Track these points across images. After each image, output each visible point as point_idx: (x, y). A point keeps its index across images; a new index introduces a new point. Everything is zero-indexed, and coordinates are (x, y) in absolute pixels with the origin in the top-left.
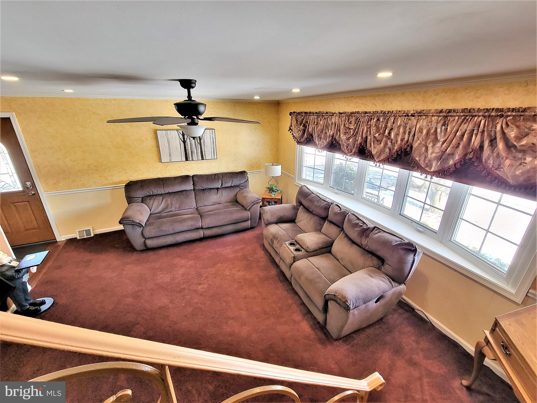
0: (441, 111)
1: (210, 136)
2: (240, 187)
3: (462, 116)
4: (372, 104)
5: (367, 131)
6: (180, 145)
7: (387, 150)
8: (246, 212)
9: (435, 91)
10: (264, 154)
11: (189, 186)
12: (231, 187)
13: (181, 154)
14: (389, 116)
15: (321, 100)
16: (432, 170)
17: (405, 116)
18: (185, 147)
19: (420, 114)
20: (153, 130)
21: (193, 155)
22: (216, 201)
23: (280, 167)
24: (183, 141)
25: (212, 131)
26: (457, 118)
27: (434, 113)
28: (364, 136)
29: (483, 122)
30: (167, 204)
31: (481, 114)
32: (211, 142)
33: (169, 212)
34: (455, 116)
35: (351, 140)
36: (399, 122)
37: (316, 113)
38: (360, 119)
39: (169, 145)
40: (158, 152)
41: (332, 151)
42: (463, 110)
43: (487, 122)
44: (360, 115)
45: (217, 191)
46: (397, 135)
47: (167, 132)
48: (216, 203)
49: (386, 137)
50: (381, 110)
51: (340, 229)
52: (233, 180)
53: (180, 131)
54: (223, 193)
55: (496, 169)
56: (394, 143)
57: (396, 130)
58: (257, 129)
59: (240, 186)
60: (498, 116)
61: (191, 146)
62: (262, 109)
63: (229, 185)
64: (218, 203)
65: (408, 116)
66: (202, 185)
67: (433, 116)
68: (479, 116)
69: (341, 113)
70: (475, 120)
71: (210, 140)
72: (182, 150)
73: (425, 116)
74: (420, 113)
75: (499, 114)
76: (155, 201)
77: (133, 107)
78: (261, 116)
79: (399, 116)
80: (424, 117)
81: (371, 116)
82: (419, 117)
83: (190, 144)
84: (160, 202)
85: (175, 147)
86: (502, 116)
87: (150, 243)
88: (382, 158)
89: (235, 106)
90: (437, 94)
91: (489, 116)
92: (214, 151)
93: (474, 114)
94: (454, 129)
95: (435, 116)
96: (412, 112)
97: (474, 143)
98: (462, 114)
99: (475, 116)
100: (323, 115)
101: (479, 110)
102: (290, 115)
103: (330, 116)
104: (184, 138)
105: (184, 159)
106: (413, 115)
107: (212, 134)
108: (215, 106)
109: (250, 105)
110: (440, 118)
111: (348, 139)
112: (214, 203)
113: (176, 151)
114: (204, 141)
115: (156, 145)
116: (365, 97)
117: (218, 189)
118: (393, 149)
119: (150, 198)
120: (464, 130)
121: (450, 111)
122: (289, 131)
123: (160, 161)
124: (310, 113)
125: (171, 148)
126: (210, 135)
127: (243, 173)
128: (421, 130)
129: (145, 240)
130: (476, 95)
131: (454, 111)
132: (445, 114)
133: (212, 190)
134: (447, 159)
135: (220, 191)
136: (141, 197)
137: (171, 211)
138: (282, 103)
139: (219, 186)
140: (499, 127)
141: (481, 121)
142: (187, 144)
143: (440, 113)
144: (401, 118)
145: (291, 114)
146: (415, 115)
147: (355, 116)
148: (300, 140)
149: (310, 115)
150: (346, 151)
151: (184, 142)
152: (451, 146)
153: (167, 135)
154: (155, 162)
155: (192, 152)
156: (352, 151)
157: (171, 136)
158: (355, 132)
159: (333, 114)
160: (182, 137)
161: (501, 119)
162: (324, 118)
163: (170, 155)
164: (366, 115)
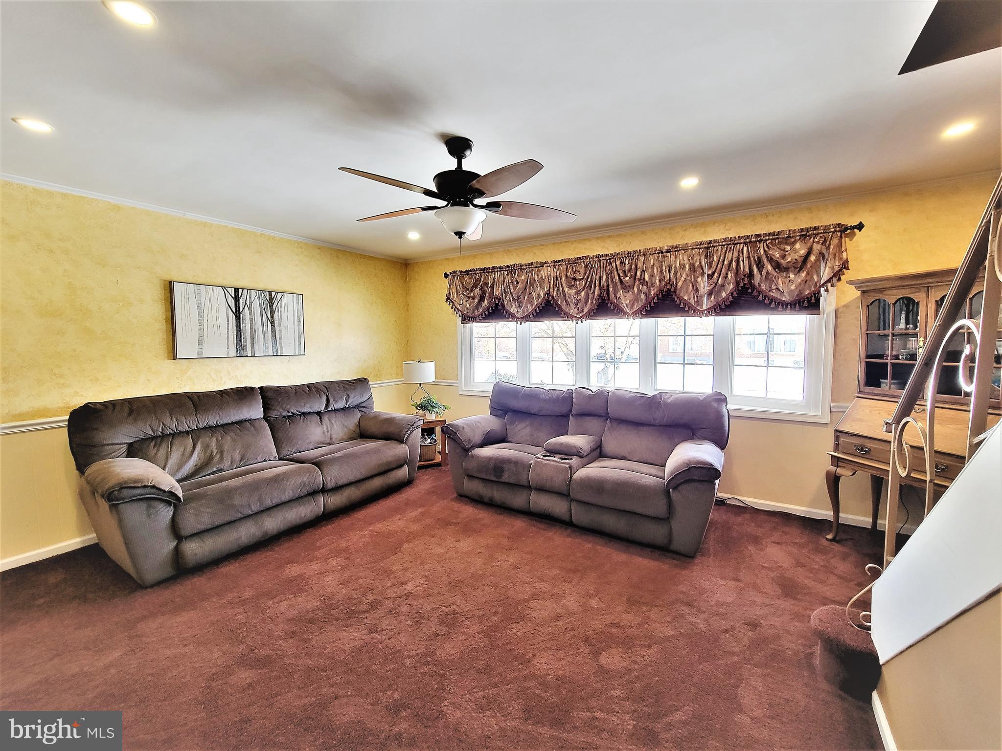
0: (701, 243)
1: (293, 308)
2: (360, 409)
3: (725, 245)
4: (602, 247)
5: (607, 278)
6: (228, 321)
7: (643, 296)
8: (403, 445)
9: (682, 227)
10: (387, 350)
11: (256, 411)
12: (344, 409)
13: (228, 341)
14: (637, 256)
15: (509, 251)
16: (705, 307)
17: (659, 253)
18: (238, 326)
19: (676, 249)
20: (161, 280)
21: (256, 345)
22: (322, 439)
23: (432, 365)
24: (234, 311)
25: (298, 298)
26: (720, 247)
27: (694, 246)
28: (605, 284)
29: (745, 249)
30: (208, 454)
31: (742, 241)
32: (294, 320)
33: (213, 473)
34: (717, 246)
35: (583, 294)
36: (652, 260)
37: (508, 266)
38: (592, 265)
39: (201, 317)
40: (167, 334)
41: (541, 319)
42: (725, 240)
43: (749, 248)
44: (591, 260)
45: (320, 419)
46: (652, 276)
47: (199, 288)
48: (323, 444)
49: (639, 280)
50: (623, 250)
51: (604, 418)
52: (348, 395)
53: (229, 289)
54: (333, 422)
55: (769, 291)
56: (650, 287)
57: (650, 270)
58: (376, 303)
59: (361, 407)
60: (758, 241)
61: (251, 324)
62: (382, 270)
63: (340, 405)
64: (326, 444)
65: (662, 252)
66: (287, 407)
67: (693, 249)
68: (740, 243)
69: (556, 262)
70: (738, 247)
71: (294, 315)
72: (230, 333)
73: (683, 250)
74: (676, 247)
75: (759, 239)
76: (174, 448)
77: (115, 222)
78: (381, 282)
79: (650, 254)
80: (683, 252)
81: (610, 259)
82: (677, 252)
83: (251, 319)
84: (189, 448)
85: (215, 323)
86: (760, 241)
87: (194, 550)
88: (636, 308)
89: (337, 256)
90: (686, 230)
91: (750, 242)
92: (301, 337)
93: (736, 242)
94: (721, 258)
95: (695, 249)
96: (666, 248)
97: (743, 269)
98: (724, 243)
99: (737, 244)
100: (521, 269)
101: (740, 238)
102: (446, 277)
103: (536, 267)
104: (237, 306)
105: (233, 352)
106: (668, 251)
107: (298, 303)
108: (302, 252)
109: (362, 259)
110: (701, 251)
111: (578, 293)
112: (318, 444)
113: (216, 333)
114: (281, 317)
115: (164, 317)
116: (589, 240)
117: (319, 414)
118: (650, 294)
119: (155, 443)
120: (730, 259)
121: (710, 242)
122: (447, 301)
123: (173, 354)
124: (494, 268)
125: (205, 326)
126: (293, 306)
127: (362, 382)
128: (683, 266)
129: (177, 543)
130: (726, 227)
131: (715, 241)
132: (706, 245)
133: (309, 417)
134: (720, 292)
135: (326, 418)
136: (124, 444)
137: (221, 470)
138: (414, 263)
139: (322, 408)
140: (762, 252)
141: (743, 248)
142: (244, 319)
143: (700, 245)
144: (654, 255)
145: (446, 275)
146: (671, 250)
147: (583, 262)
148: (472, 314)
149: (492, 272)
150: (573, 311)
151: (238, 314)
152: (722, 275)
153: (198, 295)
154: (156, 357)
155: (252, 338)
156: (583, 311)
157: (208, 299)
158: (587, 282)
159: (542, 265)
160: (234, 302)
161: (762, 244)
162: (527, 271)
163: (200, 342)
164: (602, 258)
